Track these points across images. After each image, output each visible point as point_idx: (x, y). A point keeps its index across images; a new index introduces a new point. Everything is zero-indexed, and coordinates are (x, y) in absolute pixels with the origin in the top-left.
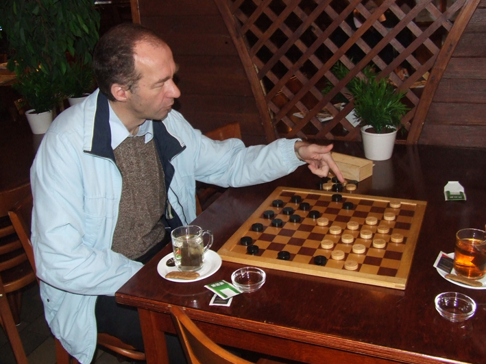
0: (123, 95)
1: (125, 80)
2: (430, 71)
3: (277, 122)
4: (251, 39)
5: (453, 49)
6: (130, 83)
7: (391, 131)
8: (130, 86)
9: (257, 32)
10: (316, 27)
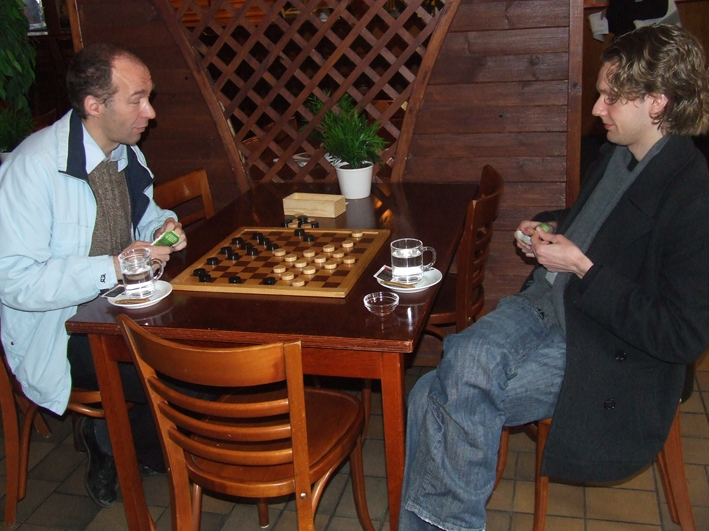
0: (96, 110)
1: (100, 92)
2: (408, 100)
3: (250, 166)
4: (214, 73)
5: (429, 76)
6: (105, 96)
7: (367, 165)
8: (105, 100)
9: (220, 64)
10: (284, 56)
